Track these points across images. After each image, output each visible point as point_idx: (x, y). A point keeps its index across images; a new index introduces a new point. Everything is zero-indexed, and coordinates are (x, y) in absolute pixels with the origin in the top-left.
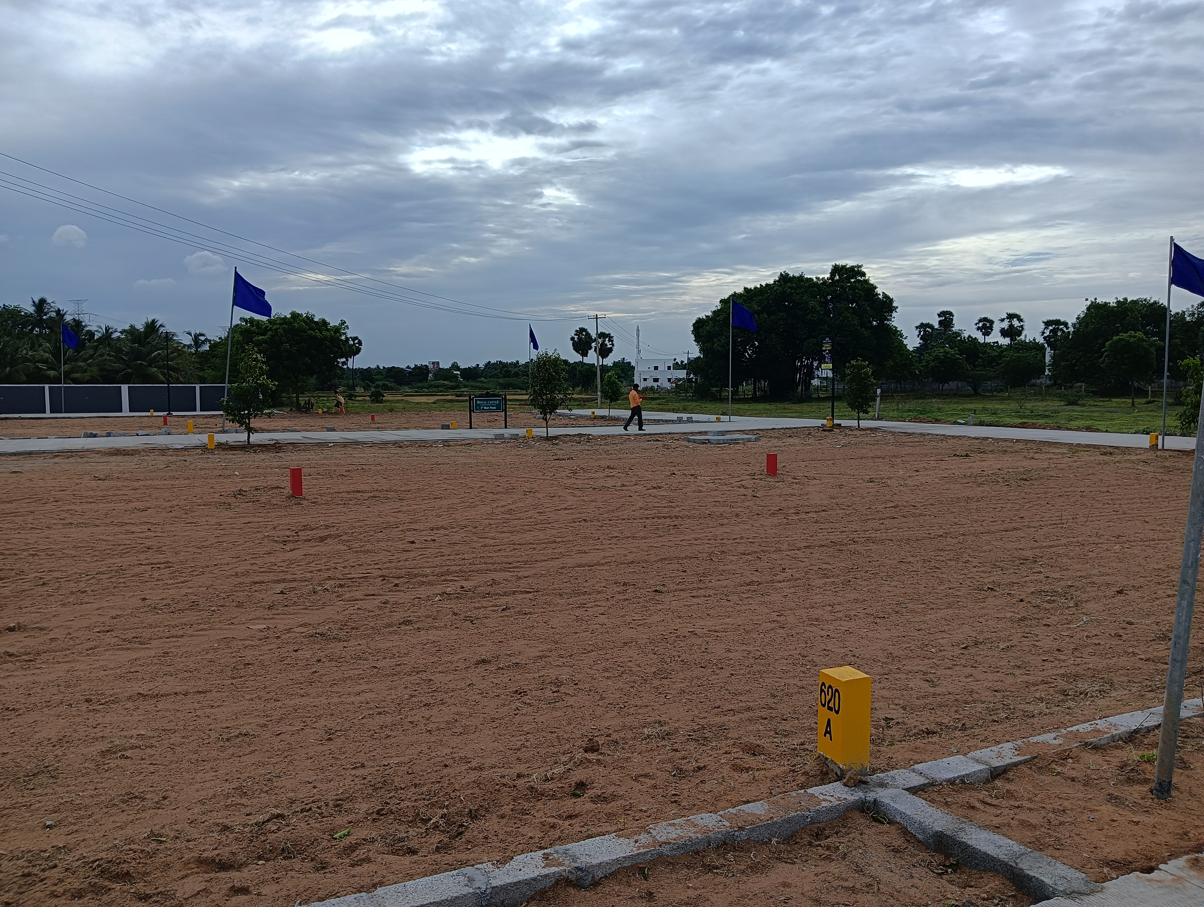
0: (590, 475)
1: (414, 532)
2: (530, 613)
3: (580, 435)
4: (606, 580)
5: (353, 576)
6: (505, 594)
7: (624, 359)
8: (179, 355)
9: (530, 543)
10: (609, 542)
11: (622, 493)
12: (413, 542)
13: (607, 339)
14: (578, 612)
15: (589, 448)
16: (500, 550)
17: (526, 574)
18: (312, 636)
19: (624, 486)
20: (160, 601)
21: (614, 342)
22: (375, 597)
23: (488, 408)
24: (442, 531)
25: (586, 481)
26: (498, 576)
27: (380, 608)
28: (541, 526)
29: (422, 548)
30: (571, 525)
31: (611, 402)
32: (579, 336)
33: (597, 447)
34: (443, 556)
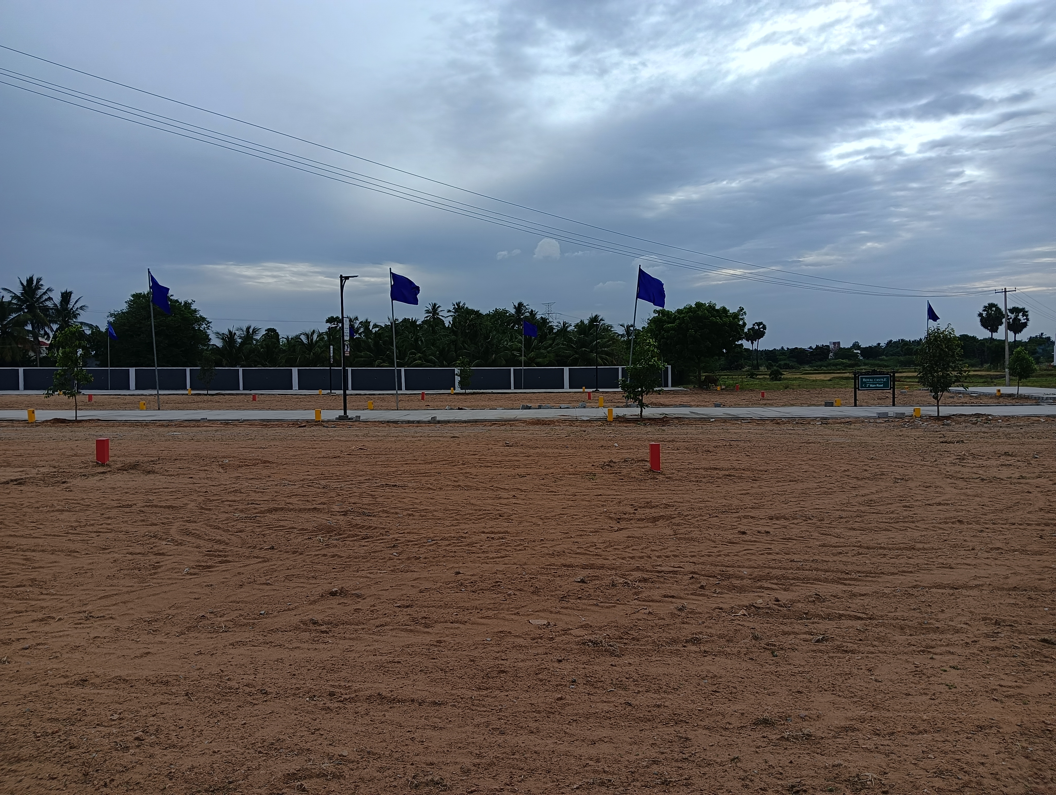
0: (981, 462)
1: (751, 520)
2: (853, 652)
3: (978, 415)
4: (971, 612)
5: (663, 569)
6: (829, 617)
7: (1042, 334)
8: (614, 343)
9: (881, 548)
10: (986, 555)
11: (1018, 487)
12: (744, 533)
13: (1021, 314)
14: (919, 660)
15: (986, 430)
16: (840, 553)
17: (864, 590)
18: (584, 644)
19: (1023, 477)
20: (469, 577)
21: (1029, 317)
22: (674, 600)
23: (874, 386)
24: (782, 522)
25: (975, 470)
26: (824, 589)
27: (673, 615)
28: (902, 524)
29: (752, 542)
30: (940, 526)
31: (1020, 380)
32: (988, 312)
33: (996, 429)
34: (770, 554)
